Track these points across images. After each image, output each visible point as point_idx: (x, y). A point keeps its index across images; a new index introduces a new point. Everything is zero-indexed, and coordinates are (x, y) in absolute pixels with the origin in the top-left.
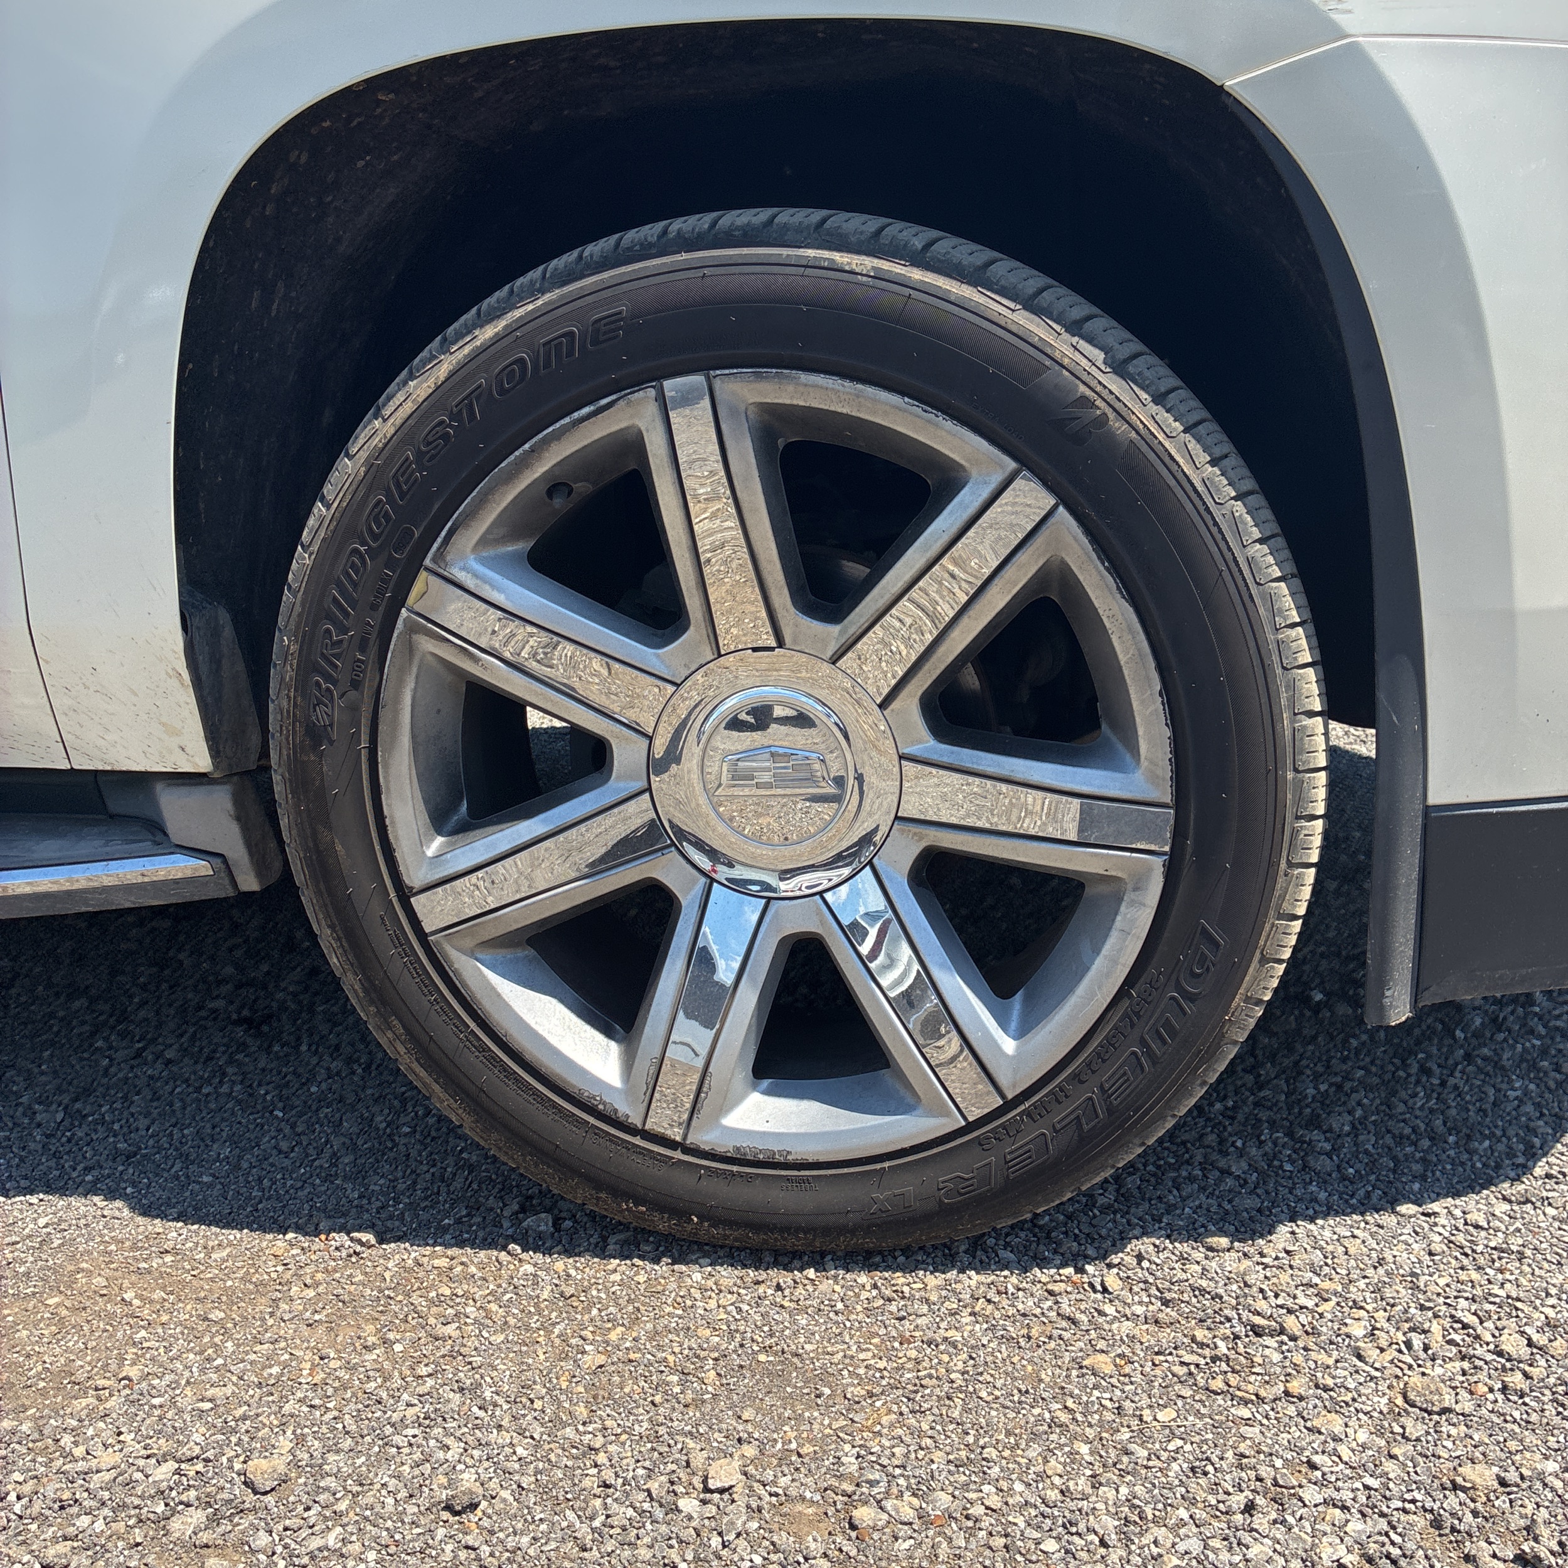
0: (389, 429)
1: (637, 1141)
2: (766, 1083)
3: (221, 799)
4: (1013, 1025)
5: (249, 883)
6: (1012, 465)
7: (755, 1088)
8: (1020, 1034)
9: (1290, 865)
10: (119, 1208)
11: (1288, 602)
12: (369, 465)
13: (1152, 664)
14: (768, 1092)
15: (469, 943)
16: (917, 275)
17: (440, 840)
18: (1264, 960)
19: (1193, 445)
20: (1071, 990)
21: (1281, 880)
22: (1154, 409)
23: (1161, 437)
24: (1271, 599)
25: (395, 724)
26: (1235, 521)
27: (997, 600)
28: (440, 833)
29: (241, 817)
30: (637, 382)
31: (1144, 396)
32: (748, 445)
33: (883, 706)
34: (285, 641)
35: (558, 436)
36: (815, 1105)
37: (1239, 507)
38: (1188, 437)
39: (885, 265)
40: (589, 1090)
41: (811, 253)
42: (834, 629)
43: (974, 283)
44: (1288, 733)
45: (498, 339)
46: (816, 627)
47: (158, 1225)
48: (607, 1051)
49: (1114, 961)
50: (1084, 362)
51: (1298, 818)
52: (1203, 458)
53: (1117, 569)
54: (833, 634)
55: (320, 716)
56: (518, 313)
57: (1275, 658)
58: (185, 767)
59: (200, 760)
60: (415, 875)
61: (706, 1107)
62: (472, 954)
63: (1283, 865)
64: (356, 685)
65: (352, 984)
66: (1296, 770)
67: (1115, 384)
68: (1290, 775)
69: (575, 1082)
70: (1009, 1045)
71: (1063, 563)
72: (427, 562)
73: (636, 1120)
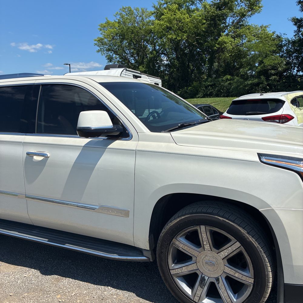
0: (172, 224)
1: (192, 302)
2: (207, 297)
3: (150, 253)
4: (236, 298)
5: (151, 261)
6: (236, 241)
7: (206, 298)
8: (237, 299)
9: (267, 288)
10: (134, 295)
11: (267, 260)
12: (170, 227)
13: (251, 264)
14: (208, 299)
15: (176, 276)
16: (227, 221)
17: (173, 265)
18: (264, 297)
19: (256, 242)
20: (242, 296)
21: (266, 289)
22: (252, 238)
23: (252, 241)
24: (265, 260)
25: (170, 253)
26: (261, 251)
27: (235, 253)
28: (173, 263)
29: (152, 254)
30: (198, 225)
31: (251, 236)
32: (209, 233)
33: (223, 259)
34: (159, 242)
35: (189, 228)
36: (213, 301)
37: (261, 249)
38: (256, 241)
39: (224, 219)
40: (188, 295)
41: (216, 217)
42: (218, 251)
43: (233, 222)
44: (266, 274)
45: (184, 218)
46: (215, 250)
47: (139, 298)
48: (190, 290)
49: (247, 294)
50: (244, 232)
51: (268, 283)
52: (257, 244)
53: (248, 253)
54: (217, 251)
55: (162, 251)
56: (186, 216)
57: (265, 266)
58: (147, 249)
59: (148, 249)
60: (171, 268)
61: (200, 300)
62: (176, 277)
63: (266, 287)
64: (166, 248)
65: (163, 278)
66: (268, 278)
67: (247, 235)
68: (267, 278)
69: (186, 294)
70: (235, 300)
71: (242, 251)
72: (175, 237)
73: (193, 299)
